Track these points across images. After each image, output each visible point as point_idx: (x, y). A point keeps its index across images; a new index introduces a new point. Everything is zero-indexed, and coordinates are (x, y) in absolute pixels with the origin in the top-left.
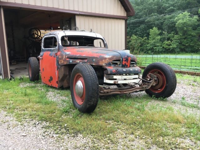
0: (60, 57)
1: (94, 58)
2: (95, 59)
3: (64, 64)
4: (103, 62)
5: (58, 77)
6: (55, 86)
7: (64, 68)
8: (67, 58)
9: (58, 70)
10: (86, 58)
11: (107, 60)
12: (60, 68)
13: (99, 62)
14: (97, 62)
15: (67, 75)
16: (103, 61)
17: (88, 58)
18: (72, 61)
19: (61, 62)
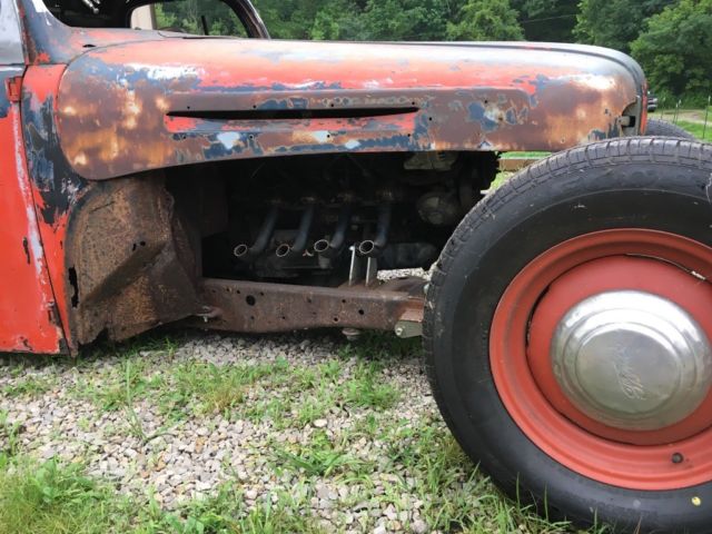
0: (69, 110)
1: (489, 97)
2: (503, 107)
3: (137, 167)
4: (577, 124)
5: (59, 271)
6: (19, 346)
7: (133, 199)
8: (172, 114)
9: (63, 218)
10: (407, 102)
11: (605, 104)
12: (81, 203)
13: (544, 126)
14: (527, 124)
15: (159, 249)
16: (581, 113)
17: (420, 102)
18: (248, 138)
19: (92, 153)
